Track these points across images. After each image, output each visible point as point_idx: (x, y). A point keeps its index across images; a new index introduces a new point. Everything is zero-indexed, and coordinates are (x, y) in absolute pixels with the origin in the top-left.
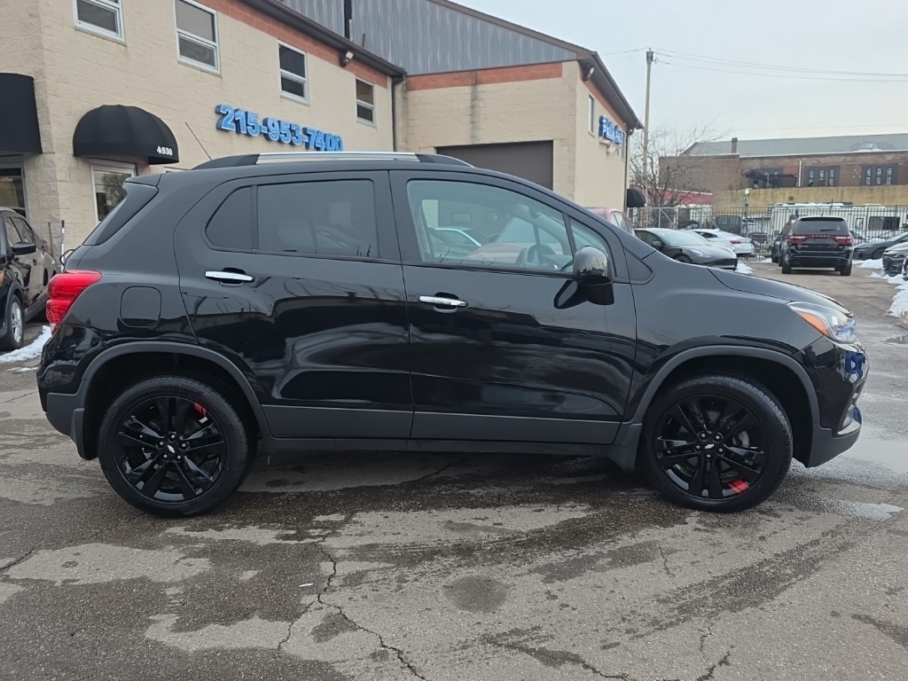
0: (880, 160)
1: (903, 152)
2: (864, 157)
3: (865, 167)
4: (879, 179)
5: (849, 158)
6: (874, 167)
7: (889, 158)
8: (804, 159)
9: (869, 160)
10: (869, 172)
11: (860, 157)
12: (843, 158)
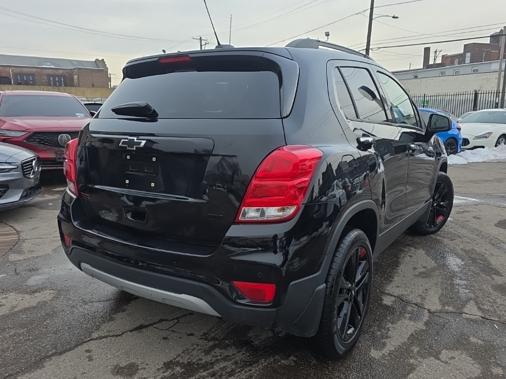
0: (55, 72)
1: (67, 69)
2: (47, 70)
3: (49, 76)
4: (57, 83)
5: (39, 70)
6: (54, 76)
7: (61, 72)
8: (13, 68)
9: (50, 72)
10: (51, 79)
11: (45, 70)
12: (35, 70)
